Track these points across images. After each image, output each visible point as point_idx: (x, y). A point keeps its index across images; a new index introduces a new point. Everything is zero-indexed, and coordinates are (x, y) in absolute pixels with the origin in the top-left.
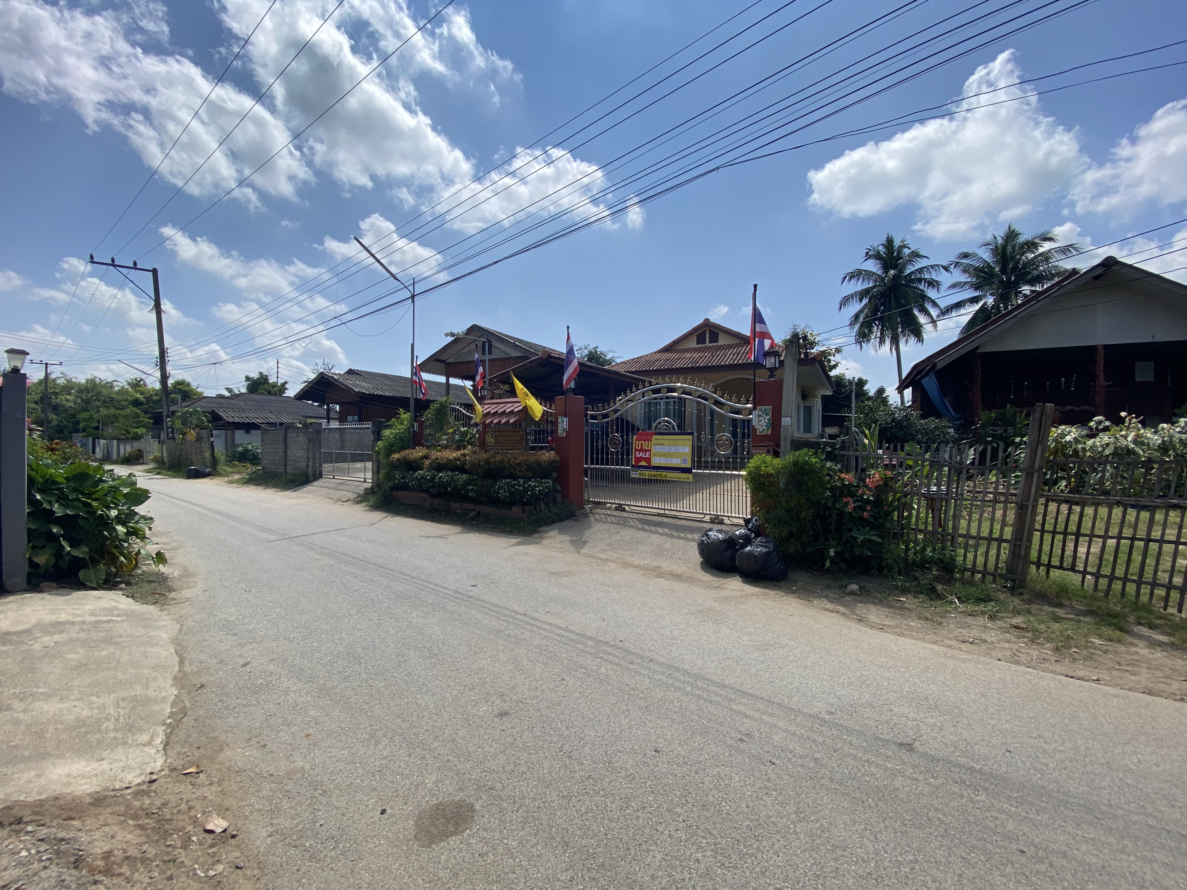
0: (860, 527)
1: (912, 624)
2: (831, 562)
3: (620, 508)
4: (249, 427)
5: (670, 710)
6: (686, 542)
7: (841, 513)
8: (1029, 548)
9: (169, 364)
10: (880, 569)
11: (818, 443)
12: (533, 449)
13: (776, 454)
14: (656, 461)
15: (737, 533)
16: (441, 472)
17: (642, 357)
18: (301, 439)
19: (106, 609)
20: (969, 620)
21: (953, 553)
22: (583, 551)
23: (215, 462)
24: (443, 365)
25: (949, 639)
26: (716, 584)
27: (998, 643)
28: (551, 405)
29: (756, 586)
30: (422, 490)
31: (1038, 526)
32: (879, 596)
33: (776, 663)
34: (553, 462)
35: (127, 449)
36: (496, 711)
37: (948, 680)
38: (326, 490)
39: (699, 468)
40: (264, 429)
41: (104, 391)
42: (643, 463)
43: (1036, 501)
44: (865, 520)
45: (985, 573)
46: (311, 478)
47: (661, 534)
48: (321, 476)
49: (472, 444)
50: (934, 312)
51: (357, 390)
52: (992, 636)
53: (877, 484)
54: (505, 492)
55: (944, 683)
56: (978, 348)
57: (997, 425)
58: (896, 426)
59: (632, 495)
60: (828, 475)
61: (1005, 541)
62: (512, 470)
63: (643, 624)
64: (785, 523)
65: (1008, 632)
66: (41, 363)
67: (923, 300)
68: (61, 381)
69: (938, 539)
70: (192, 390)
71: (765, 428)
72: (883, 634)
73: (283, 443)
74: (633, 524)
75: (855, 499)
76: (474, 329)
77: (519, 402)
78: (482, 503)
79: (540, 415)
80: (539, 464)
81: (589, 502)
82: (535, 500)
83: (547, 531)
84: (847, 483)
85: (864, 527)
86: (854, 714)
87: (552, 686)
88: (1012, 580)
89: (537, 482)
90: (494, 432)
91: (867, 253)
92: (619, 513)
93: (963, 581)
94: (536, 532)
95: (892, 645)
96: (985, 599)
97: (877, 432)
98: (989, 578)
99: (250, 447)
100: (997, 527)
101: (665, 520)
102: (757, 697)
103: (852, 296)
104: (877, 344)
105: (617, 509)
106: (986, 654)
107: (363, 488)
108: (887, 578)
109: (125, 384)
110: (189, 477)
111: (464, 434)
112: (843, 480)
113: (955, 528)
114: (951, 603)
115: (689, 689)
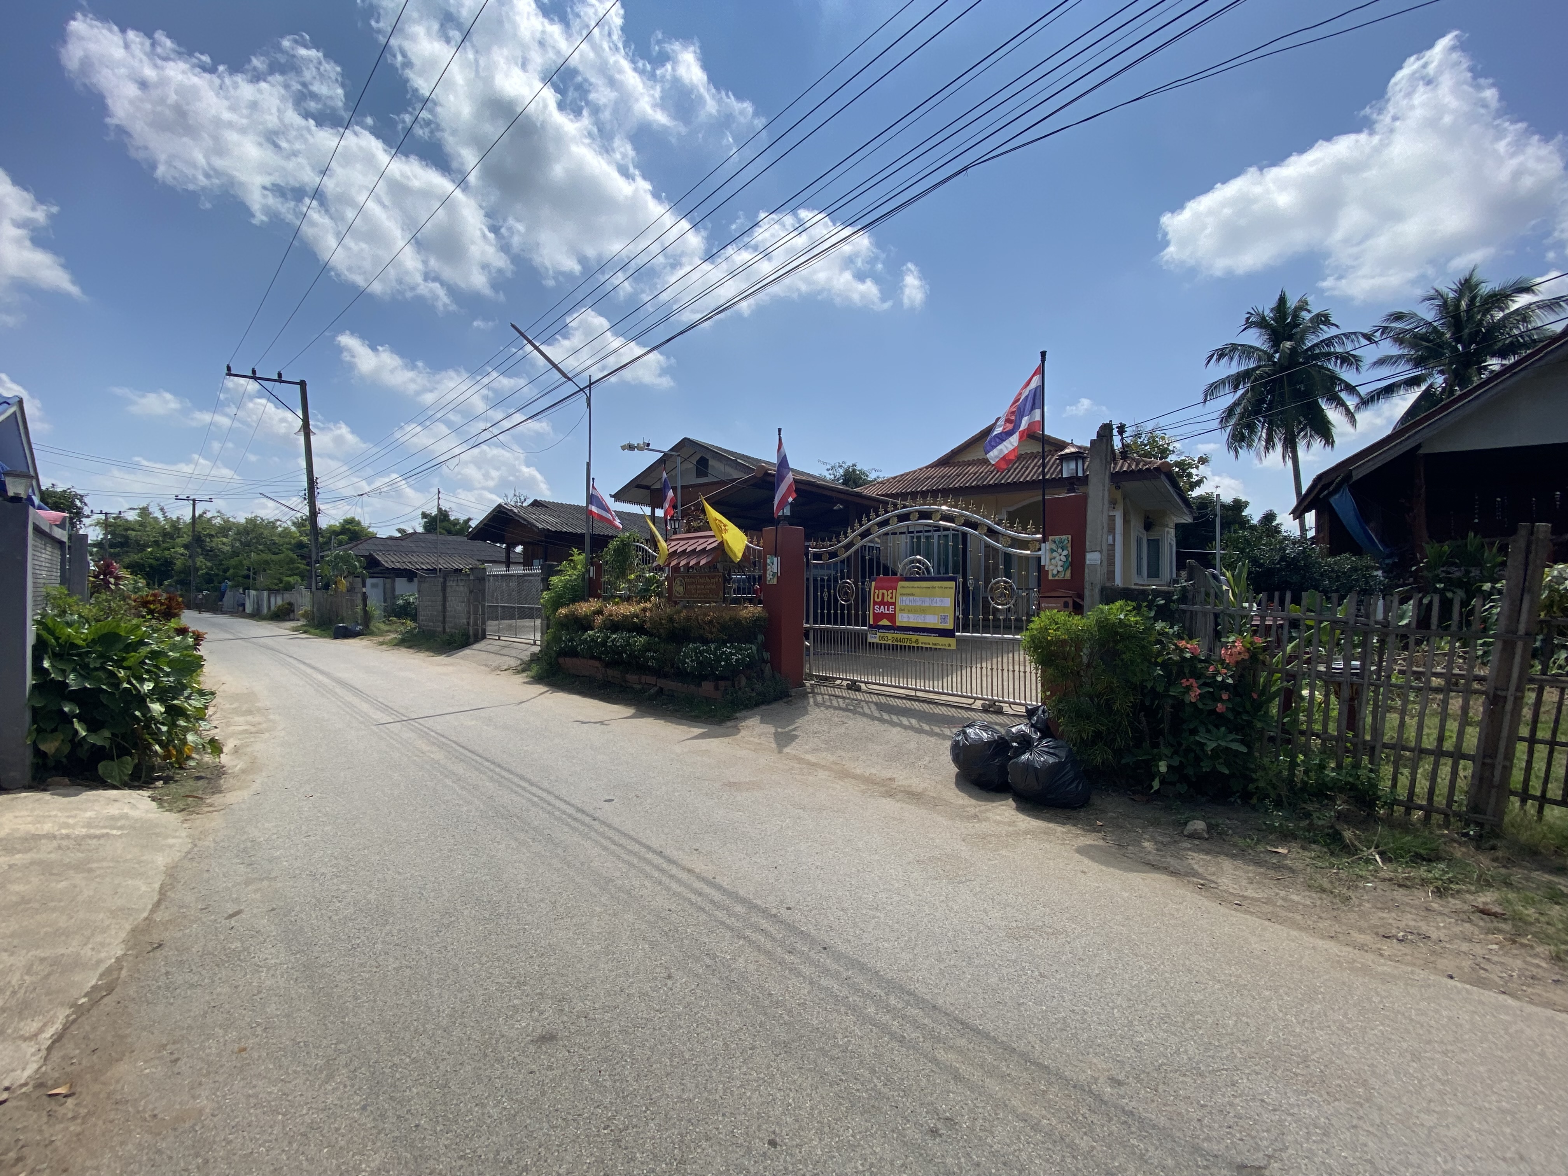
0: (1211, 727)
1: (1295, 898)
2: (1162, 783)
3: (854, 686)
4: (409, 575)
5: (825, 1054)
6: (940, 741)
7: (1179, 704)
8: (1507, 770)
9: (319, 497)
10: (1246, 796)
11: (1144, 593)
12: (736, 601)
13: (1078, 609)
14: (903, 619)
15: (1014, 730)
16: (613, 632)
17: (907, 474)
18: (461, 589)
19: (113, 818)
20: (1400, 894)
21: (1373, 775)
22: (787, 750)
23: (367, 618)
24: (647, 492)
25: (1361, 930)
26: (972, 811)
27: (1450, 942)
28: (758, 541)
29: (1037, 817)
30: (593, 657)
31: (1524, 731)
32: (1241, 842)
33: (1037, 967)
34: (758, 619)
35: (278, 601)
36: (539, 1031)
37: (1350, 1020)
38: (484, 655)
39: (965, 629)
40: (422, 577)
41: (266, 532)
42: (884, 622)
43: (1520, 689)
44: (1220, 716)
45: (1429, 810)
46: (472, 640)
47: (905, 728)
48: (484, 637)
49: (659, 595)
50: (1351, 402)
51: (540, 526)
52: (1438, 928)
53: (1240, 658)
54: (692, 661)
55: (1342, 1027)
56: (1419, 446)
57: (1454, 564)
58: (1288, 566)
59: (873, 668)
60: (1159, 642)
61: (1465, 757)
62: (702, 632)
63: (835, 879)
64: (1088, 718)
65: (1470, 921)
66: (188, 499)
67: (1333, 384)
68: (218, 521)
69: (1348, 751)
70: (363, 530)
71: (1060, 569)
72: (1238, 917)
73: (441, 594)
74: (867, 711)
75: (1201, 681)
76: (685, 443)
77: (713, 536)
78: (666, 676)
79: (740, 555)
80: (737, 622)
81: (811, 676)
82: (731, 674)
83: (744, 719)
84: (1188, 655)
85: (1217, 727)
86: (1161, 1087)
87: (647, 988)
88: (1478, 824)
89: (735, 648)
90: (683, 577)
91: (1248, 319)
92: (852, 694)
93: (1390, 823)
94: (729, 718)
95: (1253, 939)
96: (1430, 858)
97: (1245, 575)
98: (1437, 818)
99: (411, 600)
100: (1452, 726)
101: (916, 705)
102: (987, 1036)
103: (1222, 382)
104: (1262, 449)
105: (849, 688)
106: (1427, 965)
107: (529, 653)
108: (1257, 811)
109: (289, 523)
110: (336, 637)
111: (649, 581)
112: (1182, 651)
113: (1377, 731)
114: (1368, 861)
115: (871, 1010)
